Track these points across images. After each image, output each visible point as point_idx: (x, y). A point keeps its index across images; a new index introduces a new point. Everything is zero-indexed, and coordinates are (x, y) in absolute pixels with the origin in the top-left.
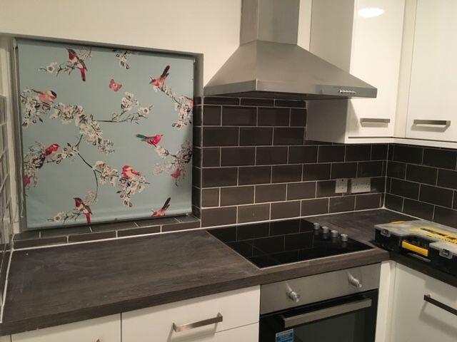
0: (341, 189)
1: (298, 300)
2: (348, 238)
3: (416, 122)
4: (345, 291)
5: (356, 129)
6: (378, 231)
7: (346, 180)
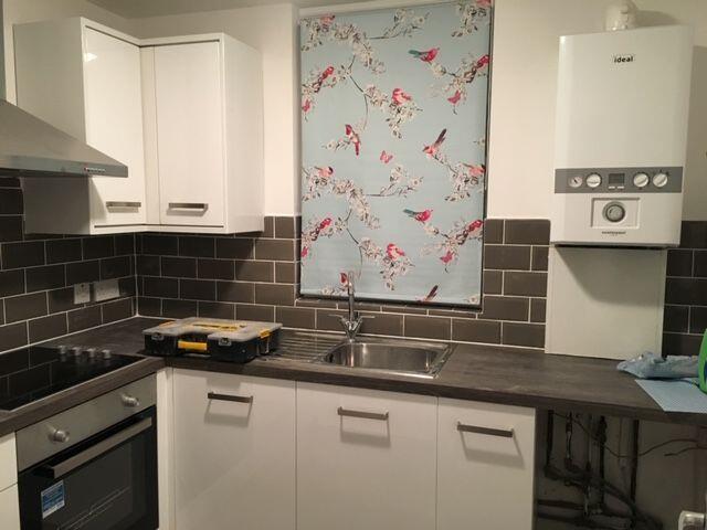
0: (81, 298)
1: (67, 439)
2: (111, 354)
3: (172, 205)
4: (120, 415)
5: (102, 215)
6: (148, 337)
7: (87, 285)
